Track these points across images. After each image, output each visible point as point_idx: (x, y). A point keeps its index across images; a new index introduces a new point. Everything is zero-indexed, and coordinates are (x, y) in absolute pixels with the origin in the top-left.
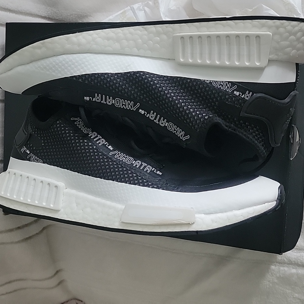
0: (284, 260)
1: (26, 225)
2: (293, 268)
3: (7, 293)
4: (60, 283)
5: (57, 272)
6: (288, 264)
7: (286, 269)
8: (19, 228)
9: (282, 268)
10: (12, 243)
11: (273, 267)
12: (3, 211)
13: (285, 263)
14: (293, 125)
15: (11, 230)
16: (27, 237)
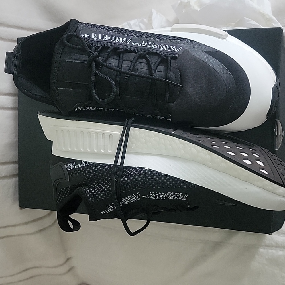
0: (272, 244)
1: (41, 219)
2: (281, 250)
3: (24, 280)
4: (71, 269)
5: (68, 259)
6: (276, 247)
7: (274, 251)
8: (34, 221)
9: (270, 251)
10: (28, 234)
11: (261, 250)
12: (19, 206)
13: (272, 246)
14: (277, 120)
15: (27, 223)
16: (41, 228)
